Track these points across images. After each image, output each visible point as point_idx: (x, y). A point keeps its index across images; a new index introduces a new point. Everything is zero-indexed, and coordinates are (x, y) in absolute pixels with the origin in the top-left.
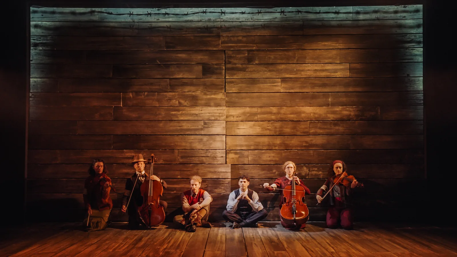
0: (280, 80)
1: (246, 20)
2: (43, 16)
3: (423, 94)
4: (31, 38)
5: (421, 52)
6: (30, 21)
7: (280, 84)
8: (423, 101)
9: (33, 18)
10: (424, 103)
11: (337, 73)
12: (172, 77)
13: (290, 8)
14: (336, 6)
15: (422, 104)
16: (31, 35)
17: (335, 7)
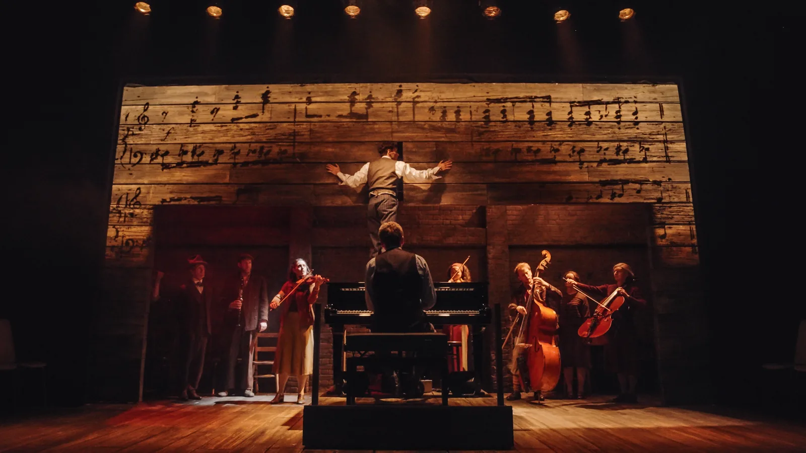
0: (485, 186)
1: (429, 99)
2: (139, 98)
3: (694, 207)
4: (120, 129)
5: (684, 148)
6: (120, 105)
7: (485, 192)
8: (695, 218)
9: (126, 100)
10: (696, 220)
11: (570, 176)
12: (317, 182)
13: (494, 84)
14: (559, 83)
15: (694, 223)
16: (121, 124)
17: (557, 84)
